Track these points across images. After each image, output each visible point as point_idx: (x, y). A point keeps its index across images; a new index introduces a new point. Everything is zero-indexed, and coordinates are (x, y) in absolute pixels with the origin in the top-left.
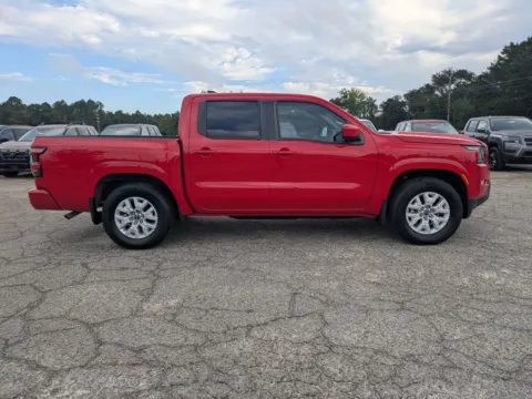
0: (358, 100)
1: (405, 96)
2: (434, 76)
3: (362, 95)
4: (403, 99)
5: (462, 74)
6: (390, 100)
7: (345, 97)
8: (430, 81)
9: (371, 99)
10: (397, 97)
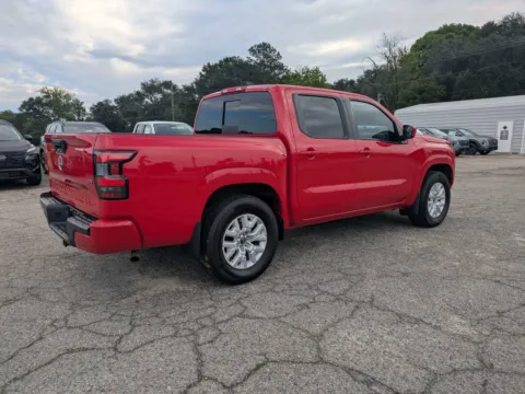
0: (64, 101)
1: (116, 100)
2: (143, 84)
3: (68, 97)
4: (113, 104)
5: (168, 84)
6: (100, 104)
7: (48, 96)
8: (139, 88)
9: (77, 101)
10: (107, 101)
